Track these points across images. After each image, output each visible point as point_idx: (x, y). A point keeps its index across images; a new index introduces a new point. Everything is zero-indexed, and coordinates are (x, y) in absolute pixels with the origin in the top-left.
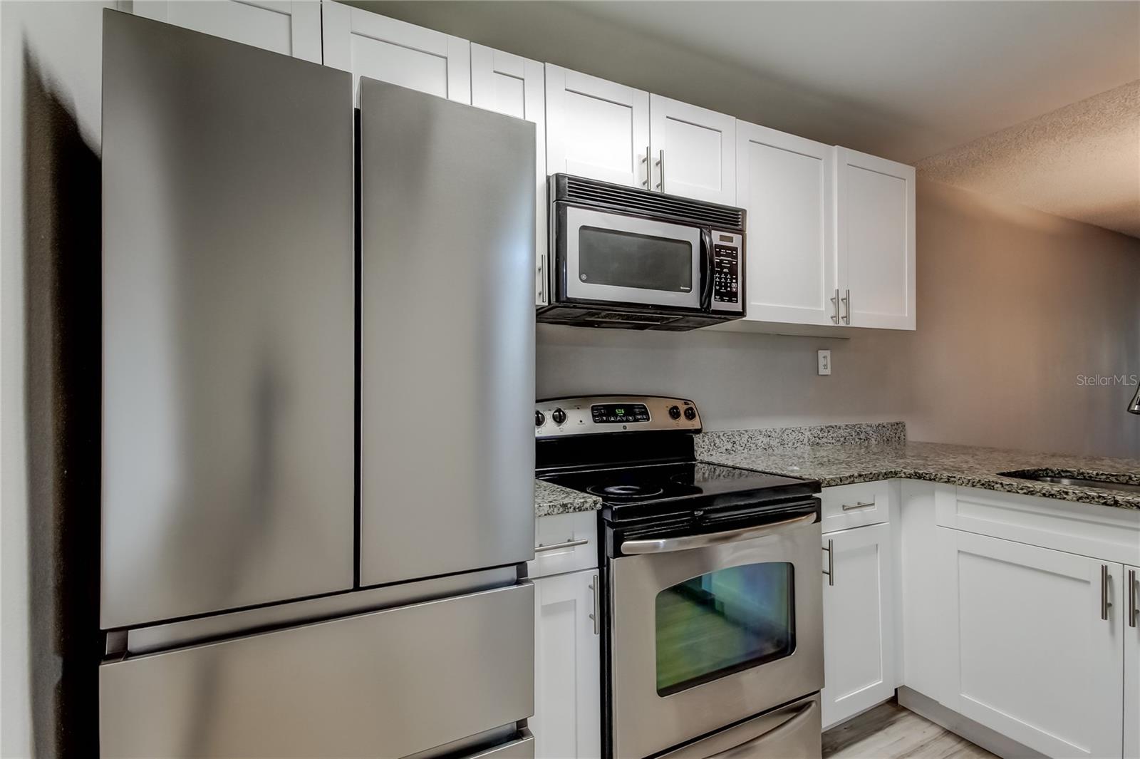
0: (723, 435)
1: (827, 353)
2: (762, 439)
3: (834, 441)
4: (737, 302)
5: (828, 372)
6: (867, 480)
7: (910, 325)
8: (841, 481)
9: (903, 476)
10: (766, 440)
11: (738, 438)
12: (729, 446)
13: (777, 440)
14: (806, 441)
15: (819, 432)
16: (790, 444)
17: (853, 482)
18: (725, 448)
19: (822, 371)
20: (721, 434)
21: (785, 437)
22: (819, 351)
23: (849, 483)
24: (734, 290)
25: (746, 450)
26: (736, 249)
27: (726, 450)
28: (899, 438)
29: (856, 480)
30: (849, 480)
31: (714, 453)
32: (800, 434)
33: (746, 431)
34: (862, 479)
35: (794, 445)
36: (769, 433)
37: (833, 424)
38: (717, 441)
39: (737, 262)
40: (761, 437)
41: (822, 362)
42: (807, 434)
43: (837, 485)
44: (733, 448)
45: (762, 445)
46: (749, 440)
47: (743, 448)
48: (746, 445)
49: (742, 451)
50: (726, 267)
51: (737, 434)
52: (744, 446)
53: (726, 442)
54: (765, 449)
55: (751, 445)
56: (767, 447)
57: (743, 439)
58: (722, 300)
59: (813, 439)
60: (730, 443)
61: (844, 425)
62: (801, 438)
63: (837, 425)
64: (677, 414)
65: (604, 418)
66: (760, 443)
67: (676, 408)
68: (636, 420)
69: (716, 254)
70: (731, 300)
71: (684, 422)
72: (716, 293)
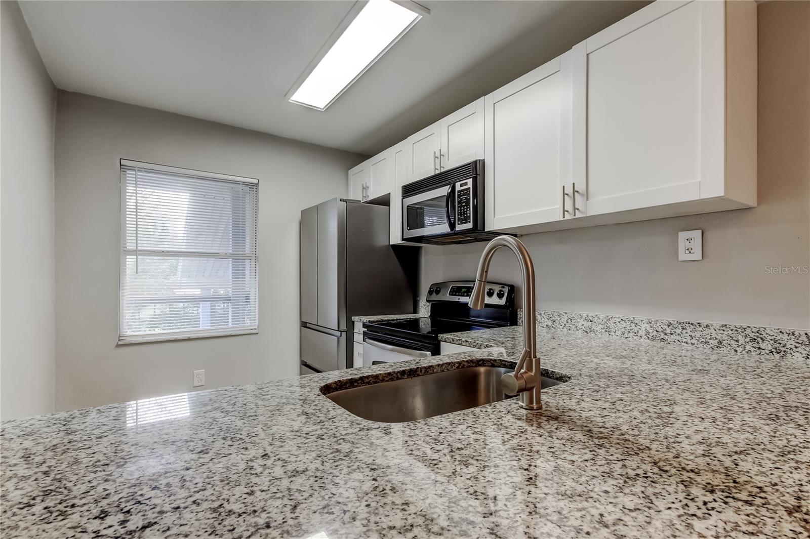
0: (545, 313)
1: (685, 235)
2: (583, 323)
3: (693, 341)
6: (472, 346)
8: (453, 341)
11: (557, 318)
12: (550, 323)
13: (601, 326)
14: (642, 333)
15: (666, 327)
16: (618, 333)
17: (461, 344)
18: (546, 324)
19: (683, 256)
20: (543, 313)
21: (611, 324)
23: (459, 344)
25: (565, 329)
29: (463, 344)
30: (459, 342)
32: (633, 325)
33: (566, 313)
34: (468, 344)
35: (623, 334)
36: (591, 319)
37: (695, 321)
39: (470, 197)
40: (581, 322)
41: (683, 245)
42: (645, 326)
43: (450, 343)
44: (553, 325)
45: (583, 327)
46: (569, 321)
47: (562, 327)
48: (565, 325)
49: (562, 329)
50: (464, 202)
51: (556, 314)
52: (563, 325)
53: (546, 320)
54: (586, 332)
55: (571, 325)
56: (588, 331)
57: (562, 319)
58: (462, 223)
59: (655, 333)
60: (550, 320)
61: (716, 323)
62: (636, 329)
63: (704, 322)
64: (491, 293)
65: (454, 293)
66: (580, 325)
67: (491, 289)
68: (467, 295)
69: (458, 196)
70: (467, 222)
71: (494, 299)
72: (458, 219)
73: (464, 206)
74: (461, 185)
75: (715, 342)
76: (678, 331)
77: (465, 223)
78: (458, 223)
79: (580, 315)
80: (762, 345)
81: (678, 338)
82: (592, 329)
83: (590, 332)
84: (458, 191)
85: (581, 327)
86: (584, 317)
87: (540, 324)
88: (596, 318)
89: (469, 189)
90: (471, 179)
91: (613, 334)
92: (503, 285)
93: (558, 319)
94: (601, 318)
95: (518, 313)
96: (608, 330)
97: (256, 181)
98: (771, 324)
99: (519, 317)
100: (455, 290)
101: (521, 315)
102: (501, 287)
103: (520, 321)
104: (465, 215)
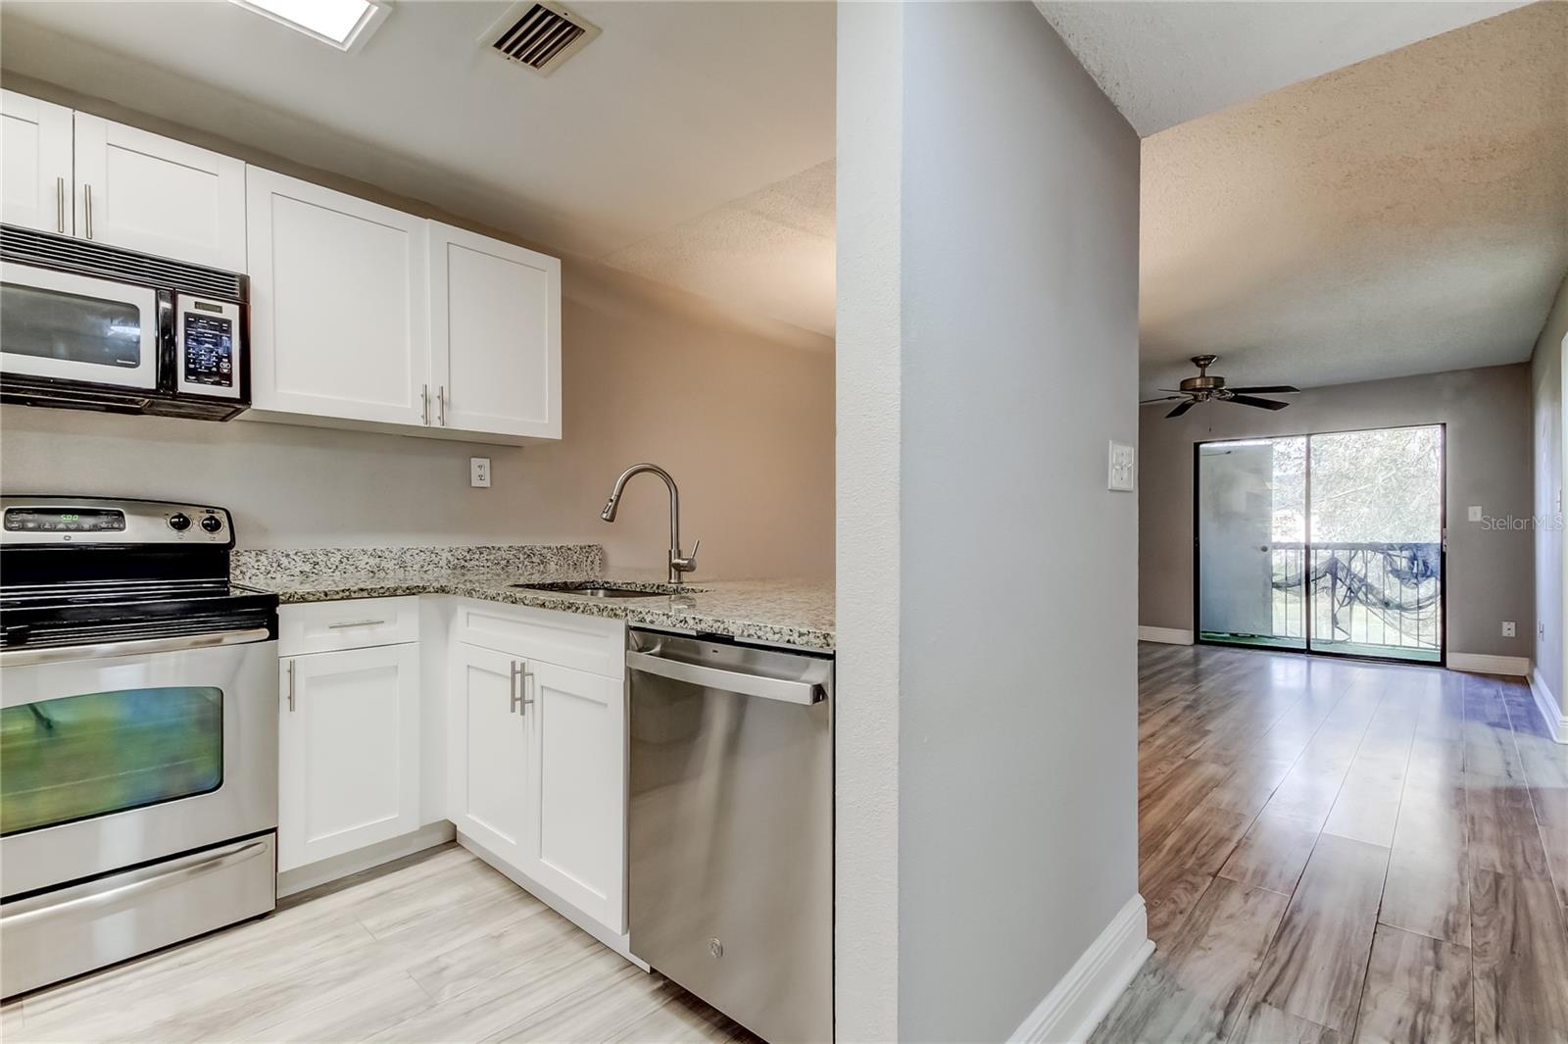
0: (296, 554)
1: (486, 462)
2: (368, 560)
3: (489, 564)
4: (230, 385)
5: (486, 483)
6: (375, 595)
7: (556, 433)
8: (326, 595)
9: (432, 590)
10: (373, 562)
11: (323, 558)
12: (307, 568)
13: (392, 561)
14: (443, 563)
15: (466, 554)
16: (415, 567)
17: (348, 598)
18: (297, 570)
19: (475, 482)
20: (292, 553)
21: (407, 557)
22: (473, 459)
23: (342, 599)
24: (225, 371)
25: (337, 573)
26: (229, 322)
27: (302, 572)
28: (592, 562)
29: (353, 595)
30: (341, 594)
31: (278, 575)
32: (433, 555)
33: (339, 550)
34: (365, 594)
35: (421, 567)
36: (380, 554)
37: (488, 545)
38: (284, 561)
39: (230, 338)
40: (365, 559)
41: (475, 471)
42: (445, 555)
43: (318, 600)
44: (313, 570)
45: (368, 566)
46: (345, 560)
47: (331, 570)
48: (336, 566)
49: (331, 574)
50: (208, 342)
51: (321, 552)
53: (301, 563)
56: (376, 570)
58: (199, 381)
59: (456, 561)
61: (505, 546)
62: (436, 560)
63: (497, 546)
64: (182, 524)
65: (31, 525)
66: (362, 565)
67: (180, 516)
68: (95, 528)
69: (188, 324)
70: (218, 383)
71: (196, 535)
72: (189, 372)
74: (199, 306)
75: (504, 562)
76: (477, 556)
77: (213, 383)
78: (186, 378)
79: (363, 550)
80: (534, 560)
81: (477, 563)
82: (381, 567)
84: (188, 315)
86: (369, 553)
87: (287, 572)
88: (387, 553)
90: (237, 307)
91: (410, 569)
92: (210, 509)
94: (394, 551)
95: (231, 558)
96: (403, 566)
98: (537, 542)
99: (232, 565)
100: (30, 517)
101: (239, 561)
102: (208, 512)
103: (238, 572)
104: (214, 369)
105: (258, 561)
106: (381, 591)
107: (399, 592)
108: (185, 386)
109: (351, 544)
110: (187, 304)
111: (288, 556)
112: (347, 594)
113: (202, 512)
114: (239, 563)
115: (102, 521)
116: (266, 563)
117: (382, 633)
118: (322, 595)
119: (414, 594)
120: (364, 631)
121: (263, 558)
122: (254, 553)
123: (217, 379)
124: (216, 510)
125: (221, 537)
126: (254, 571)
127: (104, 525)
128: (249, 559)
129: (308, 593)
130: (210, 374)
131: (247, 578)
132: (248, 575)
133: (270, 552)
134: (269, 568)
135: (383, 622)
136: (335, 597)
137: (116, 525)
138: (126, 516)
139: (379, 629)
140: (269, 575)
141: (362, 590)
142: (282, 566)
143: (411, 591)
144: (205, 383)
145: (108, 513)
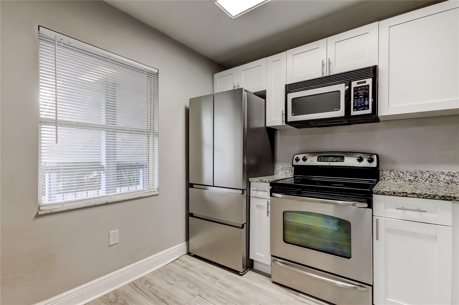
0: (407, 172)
2: (445, 177)
4: (368, 109)
6: (422, 197)
12: (412, 178)
17: (406, 196)
23: (403, 196)
24: (367, 104)
27: (409, 180)
29: (410, 196)
30: (402, 194)
31: (399, 180)
33: (428, 172)
36: (452, 174)
38: (401, 175)
39: (369, 91)
44: (415, 180)
45: (445, 180)
46: (431, 176)
47: (424, 180)
48: (427, 179)
49: (424, 182)
50: (361, 95)
51: (419, 172)
52: (426, 179)
53: (409, 176)
54: (447, 183)
55: (433, 179)
57: (425, 176)
58: (358, 110)
60: (412, 177)
64: (360, 160)
65: (322, 160)
66: (442, 179)
67: (360, 157)
68: (337, 161)
69: (355, 91)
70: (364, 109)
71: (365, 163)
72: (354, 107)
73: (361, 98)
74: (358, 83)
77: (362, 110)
78: (354, 110)
79: (442, 172)
82: (453, 181)
83: (451, 183)
84: (354, 88)
85: (442, 180)
86: (446, 174)
87: (403, 179)
88: (457, 174)
89: (368, 86)
90: (371, 79)
92: (371, 154)
93: (421, 175)
95: (380, 172)
97: (156, 71)
99: (381, 175)
100: (322, 158)
101: (383, 173)
102: (370, 155)
103: (382, 178)
104: (363, 105)
105: (390, 174)
106: (426, 196)
107: (437, 197)
108: (353, 113)
109: (436, 169)
110: (354, 84)
111: (403, 173)
112: (405, 194)
113: (368, 156)
114: (383, 174)
115: (339, 159)
116: (393, 175)
117: (427, 217)
118: (392, 193)
119: (447, 200)
120: (417, 214)
121: (392, 173)
122: (388, 171)
123: (363, 108)
124: (373, 155)
125: (374, 164)
126: (389, 178)
127: (339, 160)
128: (387, 173)
129: (386, 191)
130: (362, 106)
131: (386, 180)
132: (386, 179)
133: (395, 171)
134: (395, 177)
135: (426, 212)
136: (399, 195)
137: (342, 160)
138: (345, 157)
139: (424, 214)
140: (395, 180)
141: (414, 194)
142: (401, 177)
143: (444, 198)
144: (360, 110)
145: (341, 156)
